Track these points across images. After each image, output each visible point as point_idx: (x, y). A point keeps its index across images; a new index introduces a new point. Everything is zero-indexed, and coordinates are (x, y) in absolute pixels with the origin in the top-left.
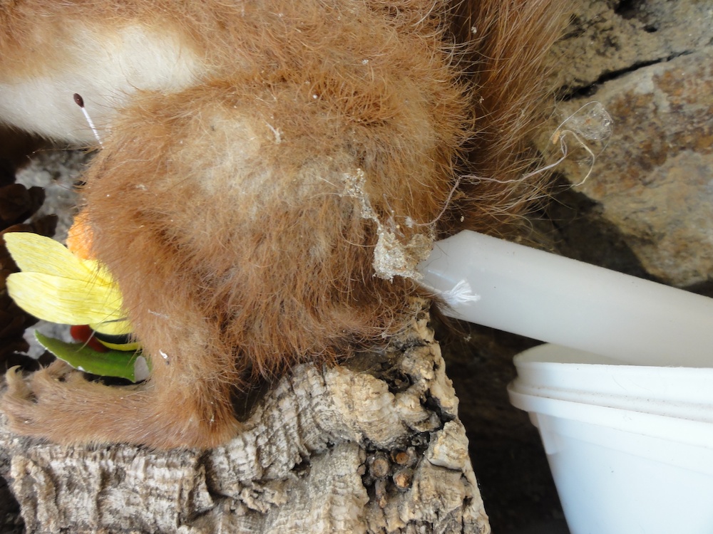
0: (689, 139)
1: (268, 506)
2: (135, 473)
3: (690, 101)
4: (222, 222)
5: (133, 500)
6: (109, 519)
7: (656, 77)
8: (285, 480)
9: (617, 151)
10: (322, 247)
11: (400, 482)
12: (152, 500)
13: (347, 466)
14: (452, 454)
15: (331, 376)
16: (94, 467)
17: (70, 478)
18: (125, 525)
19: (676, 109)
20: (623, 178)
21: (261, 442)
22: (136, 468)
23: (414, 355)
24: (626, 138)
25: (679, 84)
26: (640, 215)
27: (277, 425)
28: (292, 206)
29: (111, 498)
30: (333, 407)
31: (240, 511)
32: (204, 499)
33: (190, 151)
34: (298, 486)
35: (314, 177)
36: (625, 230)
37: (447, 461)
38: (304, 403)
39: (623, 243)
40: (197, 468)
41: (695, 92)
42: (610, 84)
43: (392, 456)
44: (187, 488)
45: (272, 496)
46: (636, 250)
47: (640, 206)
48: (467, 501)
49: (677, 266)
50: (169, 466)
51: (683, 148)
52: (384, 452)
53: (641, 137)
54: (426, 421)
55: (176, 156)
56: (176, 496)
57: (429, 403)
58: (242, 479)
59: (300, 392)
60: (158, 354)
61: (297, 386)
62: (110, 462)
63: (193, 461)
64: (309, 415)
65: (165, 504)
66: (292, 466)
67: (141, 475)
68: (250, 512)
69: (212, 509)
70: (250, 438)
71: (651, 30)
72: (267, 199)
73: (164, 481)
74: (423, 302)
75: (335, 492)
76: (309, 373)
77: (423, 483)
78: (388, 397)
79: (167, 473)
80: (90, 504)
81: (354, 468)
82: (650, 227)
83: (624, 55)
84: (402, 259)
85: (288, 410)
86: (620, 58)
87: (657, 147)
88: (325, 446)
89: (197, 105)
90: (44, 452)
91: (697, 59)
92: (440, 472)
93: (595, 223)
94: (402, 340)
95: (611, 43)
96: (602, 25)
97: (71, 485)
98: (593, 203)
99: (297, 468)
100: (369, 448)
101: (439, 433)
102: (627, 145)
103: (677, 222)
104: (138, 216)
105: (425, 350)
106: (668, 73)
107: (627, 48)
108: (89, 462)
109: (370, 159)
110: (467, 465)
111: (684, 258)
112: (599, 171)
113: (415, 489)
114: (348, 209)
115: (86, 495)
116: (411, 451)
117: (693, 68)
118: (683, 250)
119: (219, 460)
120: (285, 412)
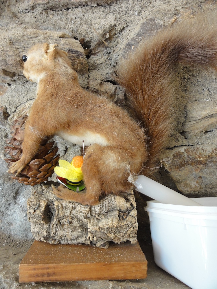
0: (190, 163)
1: (100, 218)
2: (78, 208)
3: (191, 155)
4: (107, 169)
5: (77, 213)
6: (72, 215)
7: (185, 150)
8: (104, 214)
9: (175, 162)
10: (121, 175)
11: (125, 217)
12: (80, 213)
13: (116, 213)
14: (134, 214)
15: (116, 197)
16: (71, 206)
17: (65, 207)
18: (74, 217)
19: (188, 156)
20: (175, 168)
21: (101, 207)
22: (79, 207)
23: (130, 196)
24: (177, 160)
25: (189, 152)
26: (178, 176)
27: (104, 204)
28: (118, 168)
29: (73, 212)
30: (115, 202)
31: (95, 218)
32: (89, 215)
33: (104, 157)
34: (106, 215)
35: (123, 165)
36: (174, 179)
37: (133, 215)
38: (110, 201)
39: (174, 181)
40: (89, 209)
41: (192, 154)
42: (176, 148)
43: (124, 213)
44: (87, 212)
45: (101, 216)
46: (176, 184)
47: (178, 175)
48: (135, 222)
49: (184, 189)
50: (84, 208)
51: (189, 164)
52: (123, 212)
53: (180, 161)
54: (130, 208)
55: (102, 157)
56: (85, 213)
57: (132, 205)
58: (96, 213)
59: (109, 199)
60: (89, 187)
61: (109, 198)
62: (74, 205)
63: (89, 208)
64: (110, 203)
65: (83, 214)
66: (105, 212)
67: (79, 208)
68: (97, 219)
69: (90, 217)
70: (99, 205)
71: (186, 139)
72: (115, 167)
73: (83, 210)
74: (133, 187)
75: (113, 217)
76: (112, 196)
77: (129, 218)
78: (125, 202)
79: (84, 209)
80: (69, 212)
81: (117, 214)
82: (179, 180)
83: (180, 143)
84: (133, 180)
85: (107, 202)
86: (179, 143)
87: (183, 163)
88: (111, 210)
89: (106, 150)
90: (61, 201)
91: (193, 147)
92: (132, 217)
93: (169, 176)
94: (128, 193)
95: (177, 140)
96: (176, 136)
97: (66, 208)
98: (169, 172)
99: (106, 213)
100: (120, 211)
101: (133, 210)
102: (177, 162)
103: (185, 179)
104: (95, 166)
105: (132, 196)
106: (187, 149)
107: (181, 142)
108: (70, 205)
109: (131, 163)
110: (136, 217)
111: (186, 187)
112: (171, 166)
113: (127, 218)
114: (126, 170)
115: (68, 210)
116: (127, 213)
117: (192, 149)
118: (186, 186)
119: (93, 209)
120: (106, 202)
